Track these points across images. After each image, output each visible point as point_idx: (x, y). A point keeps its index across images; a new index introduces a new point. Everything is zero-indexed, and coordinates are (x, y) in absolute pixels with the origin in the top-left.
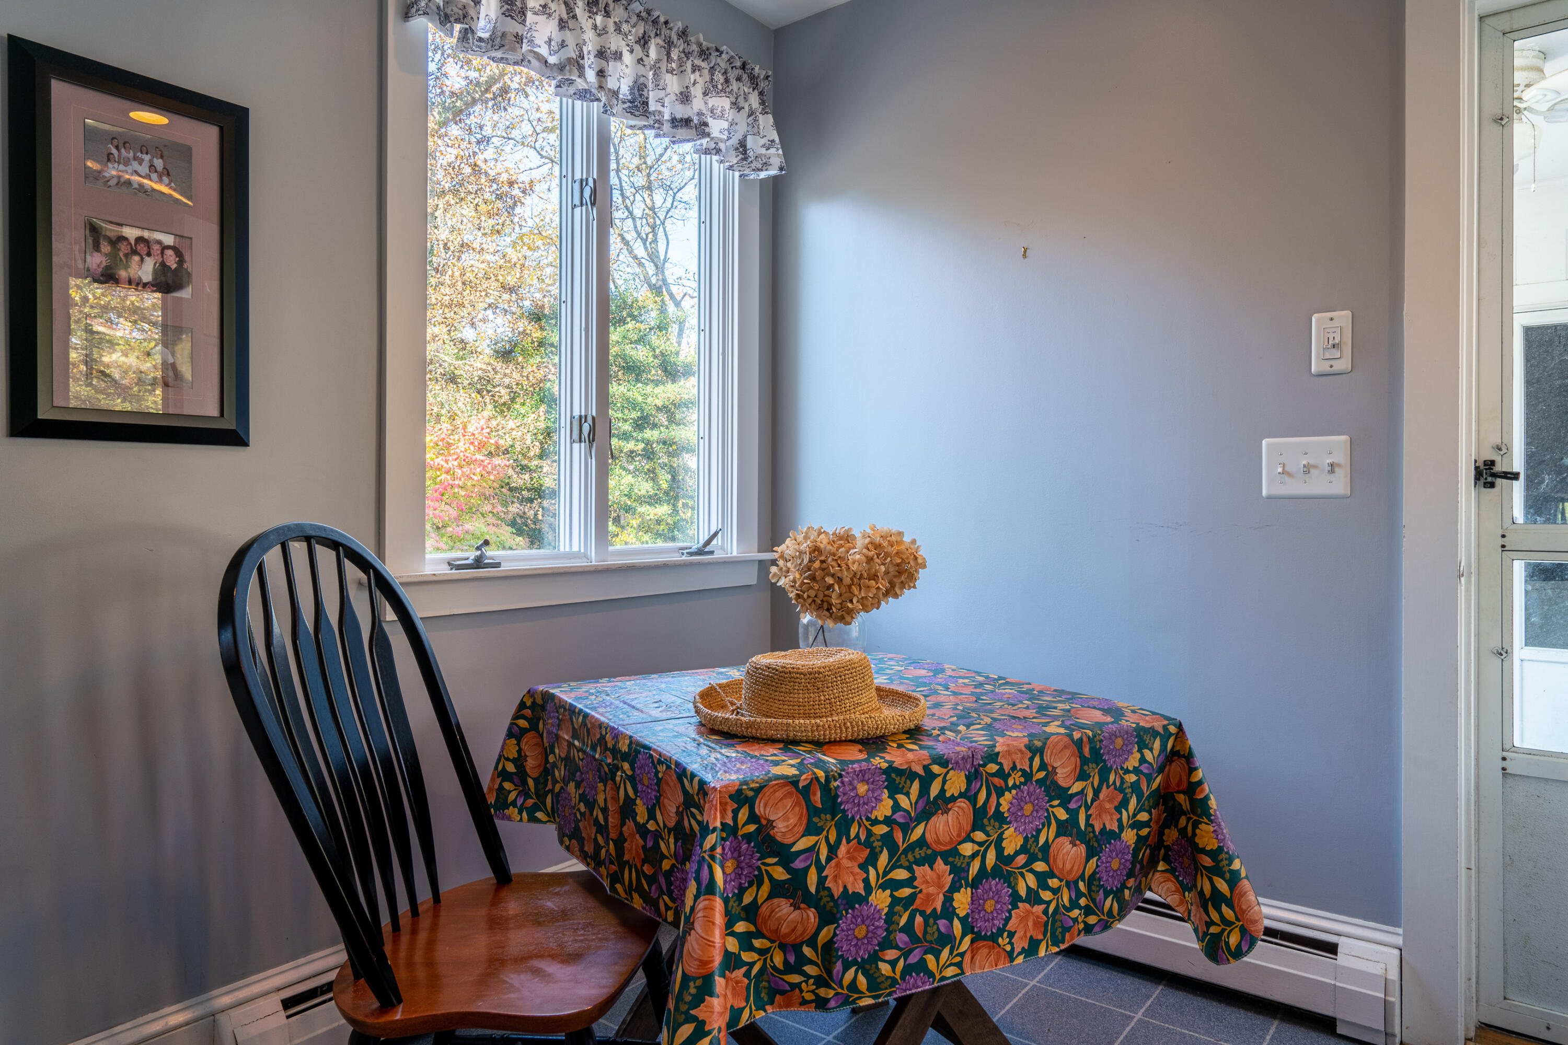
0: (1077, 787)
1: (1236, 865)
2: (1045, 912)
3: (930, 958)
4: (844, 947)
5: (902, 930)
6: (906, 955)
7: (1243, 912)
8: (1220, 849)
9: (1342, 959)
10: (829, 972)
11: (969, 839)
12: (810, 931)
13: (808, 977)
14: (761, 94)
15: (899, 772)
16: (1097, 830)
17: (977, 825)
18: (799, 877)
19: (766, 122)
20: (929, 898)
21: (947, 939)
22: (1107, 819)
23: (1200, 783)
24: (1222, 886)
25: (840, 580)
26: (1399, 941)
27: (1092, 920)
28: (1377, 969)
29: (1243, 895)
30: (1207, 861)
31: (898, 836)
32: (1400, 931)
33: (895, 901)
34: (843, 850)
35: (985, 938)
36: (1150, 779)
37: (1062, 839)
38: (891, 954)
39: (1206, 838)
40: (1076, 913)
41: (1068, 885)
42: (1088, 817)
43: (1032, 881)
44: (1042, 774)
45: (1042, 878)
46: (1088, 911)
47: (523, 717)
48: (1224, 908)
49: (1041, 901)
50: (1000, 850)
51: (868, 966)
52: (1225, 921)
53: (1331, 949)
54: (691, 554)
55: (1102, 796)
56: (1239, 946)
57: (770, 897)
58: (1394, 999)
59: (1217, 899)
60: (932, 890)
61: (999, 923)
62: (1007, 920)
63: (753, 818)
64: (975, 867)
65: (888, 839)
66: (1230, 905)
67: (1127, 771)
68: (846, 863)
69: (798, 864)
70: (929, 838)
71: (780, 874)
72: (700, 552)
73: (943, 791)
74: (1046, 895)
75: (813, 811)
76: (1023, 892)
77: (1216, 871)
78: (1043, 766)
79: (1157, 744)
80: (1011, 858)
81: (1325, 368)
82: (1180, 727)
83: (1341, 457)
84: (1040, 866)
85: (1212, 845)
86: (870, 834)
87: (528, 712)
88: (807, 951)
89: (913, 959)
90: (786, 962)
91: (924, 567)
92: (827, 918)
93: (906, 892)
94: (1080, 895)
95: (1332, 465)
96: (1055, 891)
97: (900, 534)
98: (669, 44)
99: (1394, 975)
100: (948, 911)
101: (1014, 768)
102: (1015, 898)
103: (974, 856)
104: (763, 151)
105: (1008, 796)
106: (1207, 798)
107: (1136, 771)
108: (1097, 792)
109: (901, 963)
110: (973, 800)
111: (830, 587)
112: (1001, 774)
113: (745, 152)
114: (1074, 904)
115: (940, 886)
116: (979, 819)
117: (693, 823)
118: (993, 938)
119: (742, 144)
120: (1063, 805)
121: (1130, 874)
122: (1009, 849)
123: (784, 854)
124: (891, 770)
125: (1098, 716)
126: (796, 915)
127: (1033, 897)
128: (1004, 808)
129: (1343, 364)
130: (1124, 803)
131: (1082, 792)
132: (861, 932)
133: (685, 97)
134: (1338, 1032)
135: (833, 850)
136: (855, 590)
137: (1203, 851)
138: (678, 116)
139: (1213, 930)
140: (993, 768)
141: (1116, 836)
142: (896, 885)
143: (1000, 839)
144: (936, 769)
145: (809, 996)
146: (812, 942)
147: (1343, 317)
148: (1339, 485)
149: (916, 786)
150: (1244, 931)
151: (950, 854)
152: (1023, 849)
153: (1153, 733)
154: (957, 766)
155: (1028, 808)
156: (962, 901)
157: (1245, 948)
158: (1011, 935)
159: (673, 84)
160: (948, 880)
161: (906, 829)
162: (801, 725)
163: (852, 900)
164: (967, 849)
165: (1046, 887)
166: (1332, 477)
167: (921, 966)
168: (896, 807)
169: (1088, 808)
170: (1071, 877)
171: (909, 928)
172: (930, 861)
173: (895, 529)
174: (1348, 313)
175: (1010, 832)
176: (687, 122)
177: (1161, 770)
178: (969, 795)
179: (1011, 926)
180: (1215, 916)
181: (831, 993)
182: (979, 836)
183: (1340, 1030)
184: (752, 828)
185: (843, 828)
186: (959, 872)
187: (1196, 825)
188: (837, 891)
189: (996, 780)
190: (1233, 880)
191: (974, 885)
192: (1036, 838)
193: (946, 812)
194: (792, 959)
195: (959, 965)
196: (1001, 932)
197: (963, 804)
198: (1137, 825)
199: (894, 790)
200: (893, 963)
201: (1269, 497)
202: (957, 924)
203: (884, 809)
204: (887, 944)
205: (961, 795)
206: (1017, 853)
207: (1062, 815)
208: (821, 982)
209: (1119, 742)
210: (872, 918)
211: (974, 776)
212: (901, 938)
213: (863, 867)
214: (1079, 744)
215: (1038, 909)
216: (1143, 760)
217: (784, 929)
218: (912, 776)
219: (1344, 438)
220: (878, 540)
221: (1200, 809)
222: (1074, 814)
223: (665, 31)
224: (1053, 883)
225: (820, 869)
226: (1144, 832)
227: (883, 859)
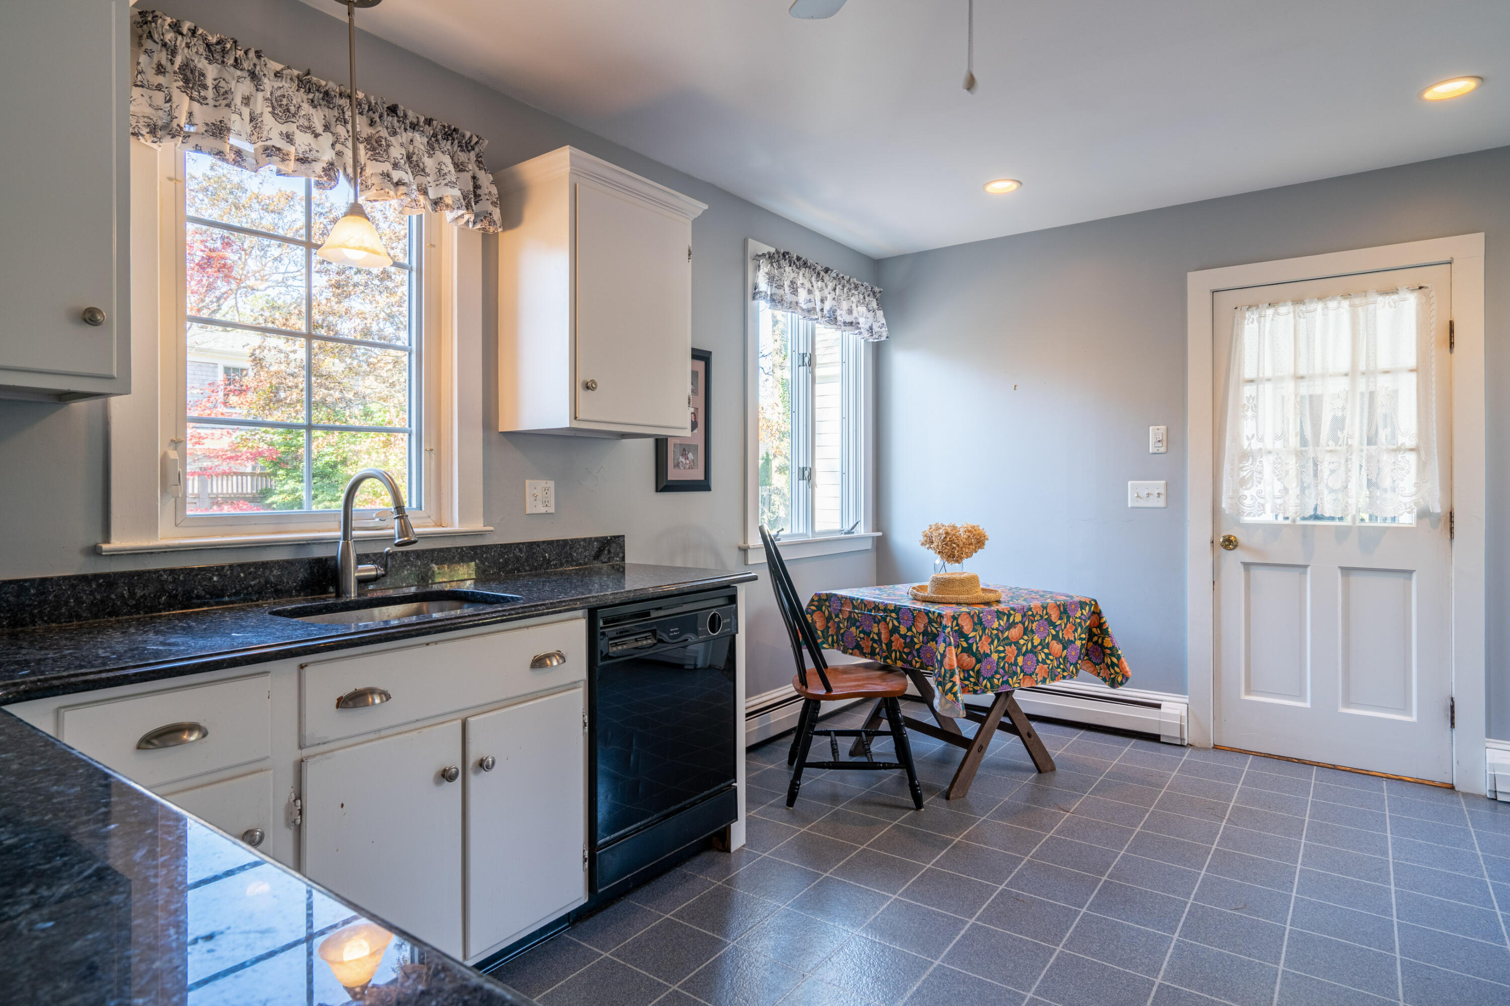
0: (1058, 623)
1: (1120, 652)
2: (1048, 668)
3: (1010, 679)
4: (983, 672)
5: (1002, 668)
6: (1003, 677)
7: (1123, 669)
8: (1113, 647)
9: (1163, 709)
10: (978, 681)
11: (1022, 638)
12: (973, 665)
13: (971, 682)
14: (877, 300)
15: (1000, 612)
16: (1066, 639)
17: (1025, 634)
18: (970, 646)
19: (880, 313)
20: (1010, 658)
21: (1015, 673)
22: (1069, 635)
23: (1105, 622)
24: (1115, 660)
25: (958, 546)
26: (1187, 701)
27: (1065, 674)
28: (1177, 712)
29: (1122, 663)
30: (1108, 651)
31: (1000, 635)
32: (1187, 697)
33: (999, 658)
34: (983, 638)
35: (1028, 675)
36: (1085, 622)
37: (1054, 641)
38: (998, 676)
39: (1108, 643)
40: (1059, 670)
41: (1056, 659)
42: (1063, 634)
43: (1043, 656)
44: (1047, 617)
45: (1047, 655)
46: (1064, 670)
47: (813, 605)
48: (1116, 668)
49: (1047, 664)
50: (1032, 643)
51: (990, 679)
52: (1116, 673)
53: (1158, 706)
54: (845, 533)
55: (1068, 626)
56: (1122, 681)
57: (961, 652)
58: (1185, 724)
59: (1113, 665)
60: (1011, 655)
61: (1033, 670)
62: (1035, 669)
63: (958, 625)
64: (1024, 649)
65: (997, 635)
66: (1118, 666)
67: (1076, 618)
68: (985, 643)
69: (970, 641)
70: (1010, 636)
71: (965, 645)
72: (849, 532)
73: (1014, 620)
74: (1048, 662)
75: (975, 624)
76: (1040, 660)
77: (1112, 655)
78: (1047, 614)
79: (1087, 608)
80: (1036, 647)
81: (1155, 450)
82: (1095, 601)
83: (1162, 490)
84: (1046, 651)
85: (1110, 645)
86: (991, 633)
87: (816, 603)
88: (971, 673)
89: (1005, 679)
90: (964, 676)
91: (987, 539)
92: (979, 661)
93: (1003, 655)
94: (1060, 663)
95: (1158, 494)
96: (1052, 660)
97: (978, 526)
98: (844, 286)
99: (1185, 714)
100: (1016, 664)
101: (1037, 614)
102: (1038, 661)
103: (1024, 645)
104: (879, 330)
105: (1035, 624)
106: (1107, 628)
107: (1080, 618)
108: (1066, 625)
109: (1001, 680)
110: (1024, 624)
111: (954, 548)
112: (1033, 615)
113: (872, 332)
114: (1058, 667)
115: (1013, 654)
116: (1026, 631)
117: (933, 629)
118: (1031, 675)
119: (871, 328)
120: (1054, 629)
121: (1079, 658)
122: (1036, 644)
123: (967, 638)
124: (998, 612)
125: (1065, 598)
126: (969, 659)
127: (1044, 662)
128: (1034, 628)
129: (1162, 450)
130: (1076, 630)
131: (1060, 625)
132: (989, 667)
133: (850, 312)
134: (1161, 740)
135: (981, 637)
136: (964, 549)
137: (1107, 648)
138: (847, 321)
139: (1112, 676)
140: (1030, 613)
141: (1073, 642)
142: (999, 652)
143: (1032, 639)
144: (1012, 612)
145: (971, 689)
146: (973, 670)
147: (1163, 428)
148: (1161, 503)
149: (1005, 618)
150: (1123, 676)
151: (1016, 643)
152: (1040, 644)
153: (1085, 603)
154: (1019, 612)
155: (1042, 629)
156: (1020, 660)
157: (1124, 681)
158: (1037, 675)
159: (845, 305)
160: (1016, 652)
161: (1003, 632)
162: (963, 597)
163: (987, 656)
164: (1022, 642)
165: (1048, 659)
166: (1159, 499)
167: (1007, 682)
168: (999, 624)
169: (1063, 631)
170: (1058, 656)
171: (1003, 668)
172: (1010, 644)
173: (975, 524)
174: (1164, 427)
175: (1036, 637)
176: (851, 324)
177: (1089, 618)
178: (1023, 623)
179: (1037, 671)
180: (1112, 671)
181: (978, 688)
182: (1026, 637)
183: (1162, 740)
184: (957, 628)
185: (984, 629)
186: (1019, 649)
187: (1103, 639)
188: (982, 652)
189: (1031, 618)
190: (1119, 658)
191: (1024, 655)
192: (1045, 640)
193: (1015, 628)
194: (966, 676)
195: (1019, 683)
196: (1033, 673)
197: (1020, 625)
198: (1081, 639)
199: (999, 618)
200: (998, 680)
201: (1132, 508)
202: (1018, 668)
203: (996, 625)
204: (997, 672)
205: (1020, 622)
206: (1038, 645)
207: (1054, 632)
208: (975, 684)
209: (1073, 606)
210: (992, 662)
211: (1024, 616)
212: (1001, 671)
213: (989, 644)
214: (1059, 606)
215: (1046, 666)
216: (1082, 614)
217: (965, 665)
218: (1004, 614)
219: (1163, 482)
220: (970, 529)
221: (1105, 632)
222: (1058, 632)
223: (843, 281)
224: (1051, 657)
225: (977, 644)
226: (1084, 642)
227: (996, 642)
